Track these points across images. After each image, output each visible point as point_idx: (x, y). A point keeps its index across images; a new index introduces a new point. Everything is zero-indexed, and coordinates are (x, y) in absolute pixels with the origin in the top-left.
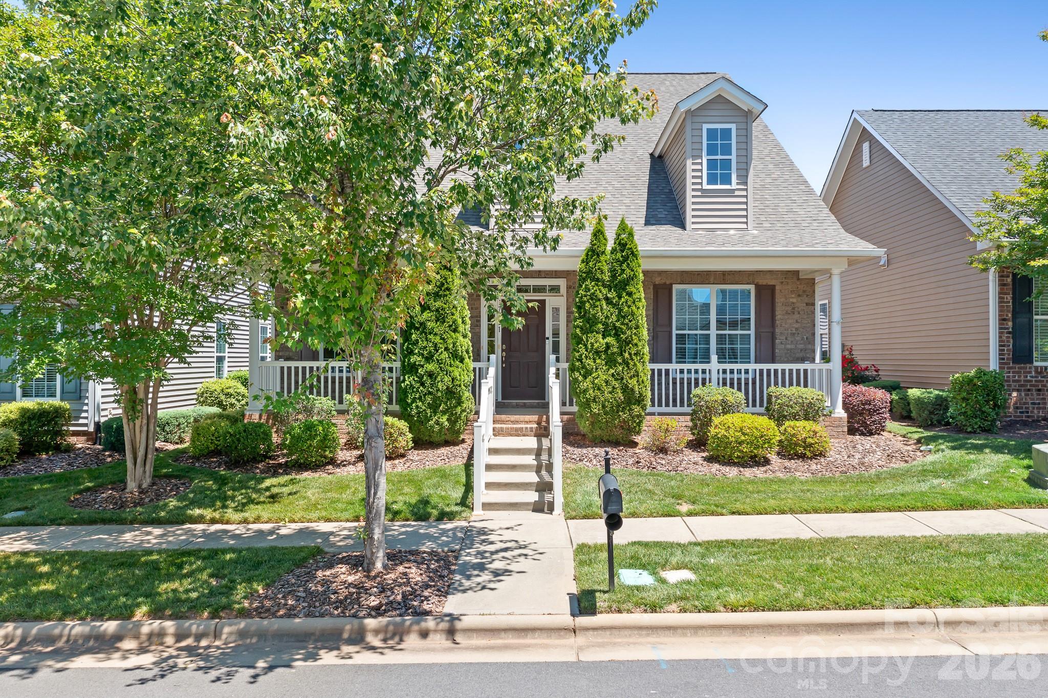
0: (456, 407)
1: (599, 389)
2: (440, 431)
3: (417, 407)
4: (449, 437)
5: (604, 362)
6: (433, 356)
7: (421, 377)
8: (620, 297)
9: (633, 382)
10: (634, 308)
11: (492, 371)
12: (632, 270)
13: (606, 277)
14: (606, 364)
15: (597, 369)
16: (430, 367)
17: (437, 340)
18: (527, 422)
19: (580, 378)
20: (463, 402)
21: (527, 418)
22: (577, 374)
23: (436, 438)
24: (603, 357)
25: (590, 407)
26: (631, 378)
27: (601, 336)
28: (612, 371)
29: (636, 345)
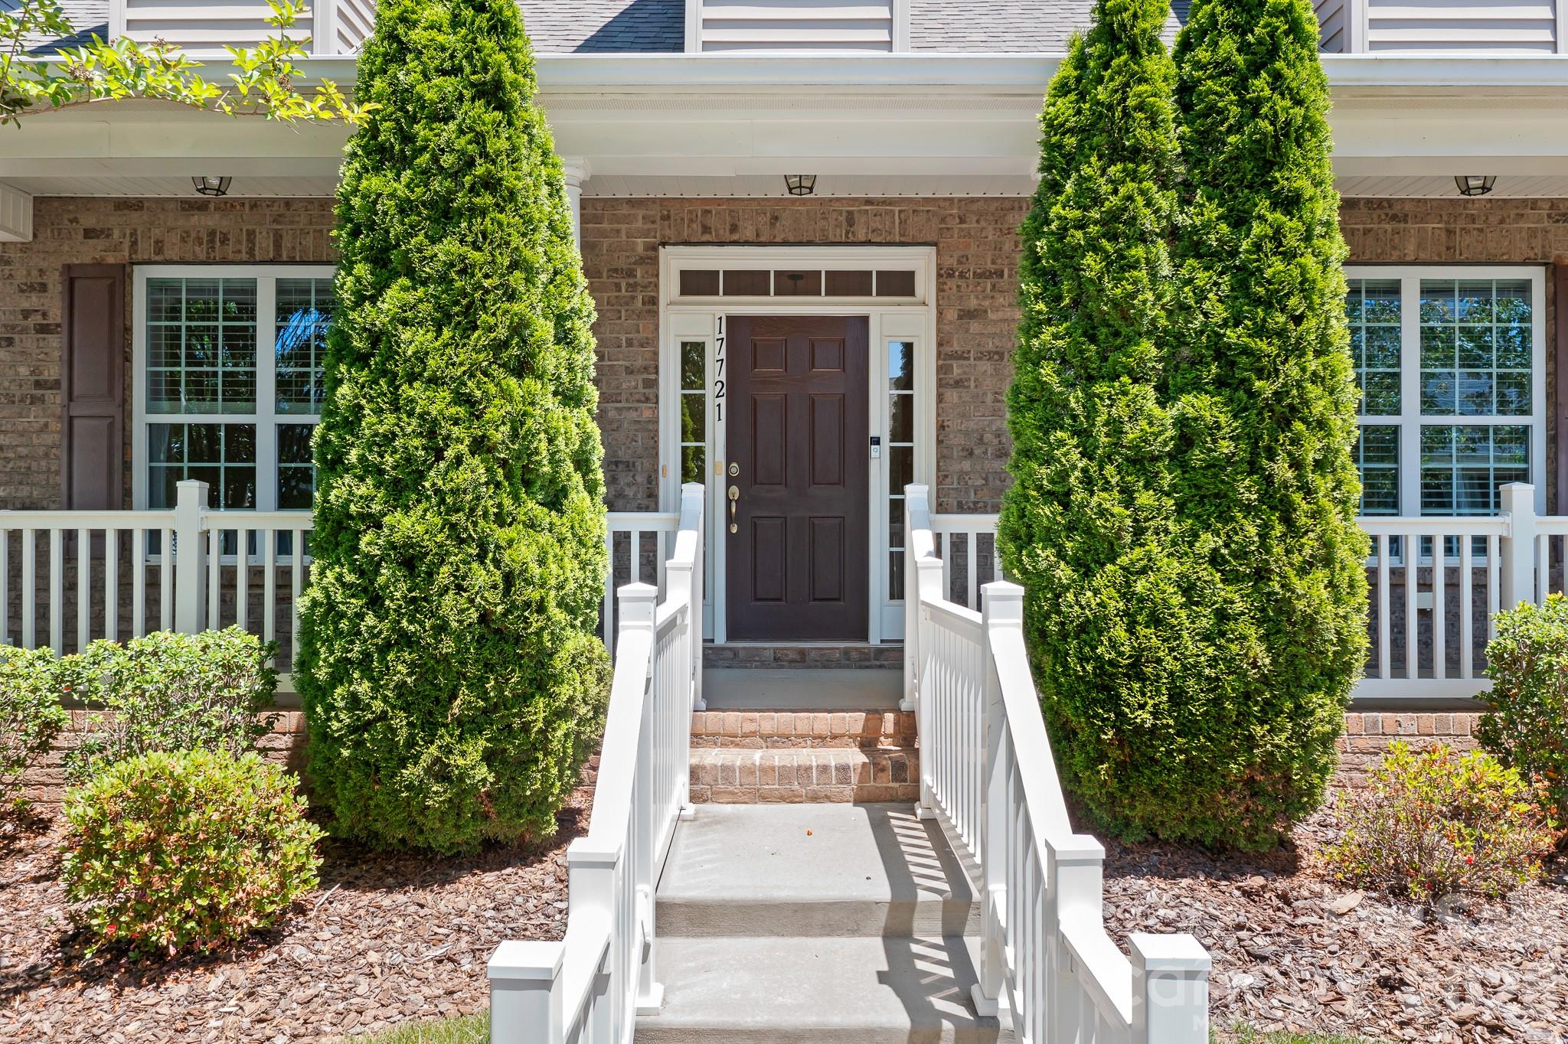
0: (525, 699)
1: (1155, 621)
2: (455, 805)
3: (354, 701)
4: (497, 828)
5: (1169, 503)
6: (421, 476)
7: (368, 570)
8: (1239, 221)
9: (1313, 589)
10: (1309, 261)
11: (687, 547)
12: (1299, 103)
13: (1170, 139)
14: (1181, 509)
15: (1139, 532)
16: (405, 524)
17: (439, 403)
18: (821, 740)
19: (1064, 573)
20: (557, 679)
21: (824, 721)
22: (1045, 555)
23: (442, 838)
24: (1167, 479)
25: (1114, 701)
26: (1303, 571)
27: (1152, 394)
28: (1208, 542)
29: (1322, 424)
